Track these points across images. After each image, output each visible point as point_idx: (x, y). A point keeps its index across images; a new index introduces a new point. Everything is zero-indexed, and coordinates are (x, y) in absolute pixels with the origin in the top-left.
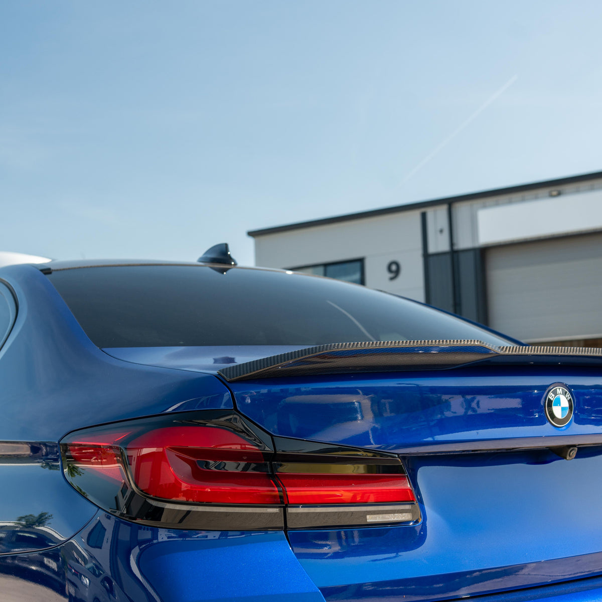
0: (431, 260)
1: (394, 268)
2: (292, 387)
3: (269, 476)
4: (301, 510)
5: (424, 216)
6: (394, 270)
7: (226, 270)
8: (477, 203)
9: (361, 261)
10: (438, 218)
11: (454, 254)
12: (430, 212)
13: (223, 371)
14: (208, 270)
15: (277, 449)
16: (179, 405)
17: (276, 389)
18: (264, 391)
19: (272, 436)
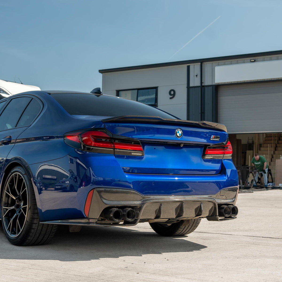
0: (191, 89)
1: (172, 93)
2: (117, 124)
3: (111, 142)
4: (118, 150)
5: (188, 67)
6: (172, 94)
7: (99, 96)
8: (215, 63)
9: (156, 88)
10: (195, 69)
11: (202, 87)
12: (192, 66)
13: (102, 120)
14: (94, 96)
15: (113, 137)
16: (94, 126)
17: (113, 124)
18: (111, 125)
19: (112, 134)
